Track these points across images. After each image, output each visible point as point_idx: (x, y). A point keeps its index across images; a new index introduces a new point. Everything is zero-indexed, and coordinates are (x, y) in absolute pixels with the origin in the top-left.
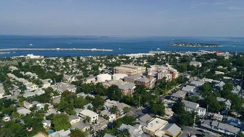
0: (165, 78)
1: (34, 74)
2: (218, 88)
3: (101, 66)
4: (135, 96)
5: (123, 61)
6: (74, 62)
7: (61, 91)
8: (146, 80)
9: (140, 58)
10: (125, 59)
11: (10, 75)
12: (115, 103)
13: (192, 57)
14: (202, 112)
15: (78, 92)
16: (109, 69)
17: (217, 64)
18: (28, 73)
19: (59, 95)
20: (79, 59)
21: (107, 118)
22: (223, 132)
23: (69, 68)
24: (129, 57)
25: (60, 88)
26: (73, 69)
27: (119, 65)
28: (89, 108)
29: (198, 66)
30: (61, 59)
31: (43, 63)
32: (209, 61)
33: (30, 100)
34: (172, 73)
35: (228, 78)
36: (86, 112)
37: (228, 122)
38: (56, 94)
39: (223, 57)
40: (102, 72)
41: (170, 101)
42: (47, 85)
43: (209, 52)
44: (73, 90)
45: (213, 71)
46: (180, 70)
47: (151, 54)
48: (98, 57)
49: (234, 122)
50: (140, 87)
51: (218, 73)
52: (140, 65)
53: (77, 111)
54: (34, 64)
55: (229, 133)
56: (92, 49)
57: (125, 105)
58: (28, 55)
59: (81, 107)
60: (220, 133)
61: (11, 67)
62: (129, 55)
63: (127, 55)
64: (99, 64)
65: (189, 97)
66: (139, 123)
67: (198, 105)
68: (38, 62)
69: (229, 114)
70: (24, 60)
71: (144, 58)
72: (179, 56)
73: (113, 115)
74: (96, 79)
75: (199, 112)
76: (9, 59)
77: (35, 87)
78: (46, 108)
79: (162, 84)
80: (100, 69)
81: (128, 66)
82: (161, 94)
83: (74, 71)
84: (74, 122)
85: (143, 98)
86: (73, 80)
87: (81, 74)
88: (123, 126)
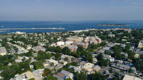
0: (94, 43)
1: (22, 42)
2: (122, 48)
3: (59, 37)
4: (77, 52)
5: (71, 34)
6: (43, 35)
7: (37, 51)
8: (83, 44)
9: (81, 33)
10: (72, 34)
11: (8, 43)
12: (67, 56)
13: (110, 32)
14: (112, 60)
15: (46, 51)
16: (64, 39)
17: (123, 35)
18: (18, 42)
19: (36, 52)
20: (46, 34)
21: (63, 64)
22: (122, 68)
23: (41, 39)
24: (74, 32)
25: (36, 49)
26: (43, 39)
27: (69, 37)
28: (53, 59)
29: (113, 36)
30: (35, 34)
31: (26, 37)
32: (119, 34)
33: (21, 55)
34: (97, 40)
35: (129, 43)
36: (51, 61)
37: (126, 64)
38: (35, 52)
39: (127, 32)
40: (59, 41)
41: (96, 55)
42: (29, 48)
43: (120, 29)
44: (44, 50)
45: (121, 39)
46: (103, 39)
47: (87, 30)
48: (57, 33)
49: (128, 64)
50: (80, 48)
51: (123, 40)
52: (80, 37)
53: (47, 60)
54: (21, 37)
55: (125, 69)
56: (53, 28)
57: (72, 57)
58: (17, 32)
59: (49, 58)
60: (121, 69)
61: (8, 39)
62: (74, 31)
63: (73, 31)
64: (57, 37)
65: (106, 52)
66: (79, 65)
67: (110, 56)
68: (23, 36)
69: (127, 60)
70: (15, 35)
71: (83, 33)
72: (103, 31)
73: (66, 62)
74: (56, 44)
75: (111, 59)
76: (6, 35)
77: (23, 49)
78: (30, 59)
79: (92, 46)
80: (58, 39)
81: (74, 37)
82: (92, 51)
83: (43, 41)
84: (46, 65)
85: (82, 53)
86: (44, 45)
87: (48, 42)
88: (71, 67)
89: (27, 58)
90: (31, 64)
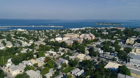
0: (88, 39)
1: (24, 38)
2: (112, 43)
3: (57, 34)
4: (73, 46)
5: (68, 32)
6: (43, 32)
7: (38, 44)
8: (79, 40)
9: (77, 31)
10: (69, 31)
11: (12, 38)
12: (64, 49)
13: (104, 30)
14: (101, 52)
15: (46, 45)
16: (61, 36)
17: (116, 33)
18: (21, 37)
19: (38, 46)
20: (45, 31)
21: (60, 54)
22: (108, 58)
23: (41, 35)
24: (71, 30)
25: (37, 43)
26: (43, 36)
27: (66, 34)
28: (52, 50)
29: (106, 34)
30: (36, 31)
31: (27, 33)
32: (112, 32)
33: (26, 47)
35: (119, 39)
36: (51, 52)
37: (112, 55)
38: (36, 46)
39: (120, 30)
40: (58, 37)
41: (89, 48)
42: (31, 42)
43: (114, 28)
44: (44, 44)
45: (113, 37)
46: (96, 36)
47: (84, 29)
48: (55, 30)
49: (114, 55)
50: (76, 42)
51: (115, 37)
52: (77, 34)
53: (47, 51)
54: (22, 34)
55: (110, 58)
56: (52, 26)
57: (68, 49)
58: (18, 29)
59: (49, 50)
61: (11, 35)
62: (71, 29)
63: (70, 29)
64: (56, 33)
65: (97, 46)
66: (74, 55)
67: (100, 49)
68: (24, 32)
69: (113, 52)
70: (16, 32)
71: (80, 30)
72: (98, 29)
73: (62, 53)
74: (55, 40)
75: (100, 51)
76: (9, 31)
77: (26, 43)
78: (33, 51)
79: (86, 42)
80: (57, 36)
81: (71, 34)
82: (85, 46)
83: (43, 37)
84: (46, 55)
85: (76, 46)
86: (44, 40)
87: (47, 38)
88: (67, 56)
89: (31, 50)
90: (35, 54)
